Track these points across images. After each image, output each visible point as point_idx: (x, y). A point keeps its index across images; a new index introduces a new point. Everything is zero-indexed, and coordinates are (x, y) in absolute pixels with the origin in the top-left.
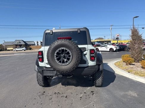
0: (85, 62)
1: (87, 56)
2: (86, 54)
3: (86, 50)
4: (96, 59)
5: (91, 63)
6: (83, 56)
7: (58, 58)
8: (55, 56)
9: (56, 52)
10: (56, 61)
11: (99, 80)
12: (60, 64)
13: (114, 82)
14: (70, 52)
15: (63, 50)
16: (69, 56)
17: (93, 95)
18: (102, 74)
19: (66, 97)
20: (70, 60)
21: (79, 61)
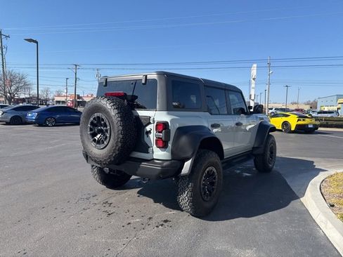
0: (146, 148)
1: (151, 136)
2: (150, 132)
3: (150, 123)
4: (170, 145)
5: (159, 154)
6: (145, 136)
7: (92, 132)
8: (89, 129)
9: (90, 121)
10: (90, 137)
11: (184, 199)
12: (93, 144)
13: (250, 219)
14: (107, 123)
15: (98, 117)
16: (107, 131)
17: (157, 227)
18: (190, 186)
19: (109, 214)
20: (108, 140)
21: (120, 145)
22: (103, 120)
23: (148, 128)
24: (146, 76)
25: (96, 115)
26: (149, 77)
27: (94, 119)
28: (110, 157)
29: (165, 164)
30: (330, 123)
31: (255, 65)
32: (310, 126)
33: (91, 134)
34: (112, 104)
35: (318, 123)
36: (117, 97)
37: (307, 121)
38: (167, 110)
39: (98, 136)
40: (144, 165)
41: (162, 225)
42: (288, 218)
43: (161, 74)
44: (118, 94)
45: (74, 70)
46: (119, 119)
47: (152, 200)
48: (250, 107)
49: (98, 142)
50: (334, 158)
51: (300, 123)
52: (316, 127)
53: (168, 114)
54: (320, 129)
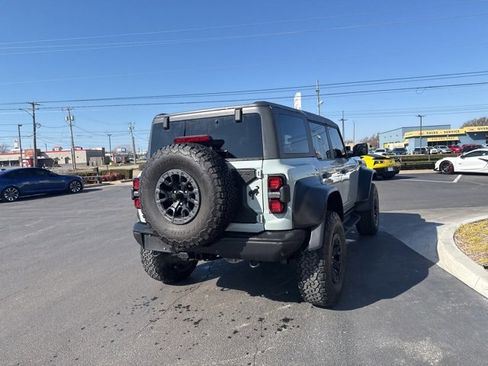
0: (252, 216)
1: (259, 197)
2: (256, 191)
3: (255, 178)
4: (290, 208)
5: (273, 222)
6: (249, 198)
7: (164, 200)
8: (158, 196)
9: (159, 184)
10: (160, 208)
11: (313, 284)
12: (168, 218)
13: (394, 299)
14: (194, 184)
15: (176, 177)
16: (193, 196)
17: (279, 330)
18: (321, 264)
19: (196, 323)
20: (195, 209)
21: (219, 214)
22: (184, 179)
23: (253, 186)
24: (241, 109)
25: (171, 172)
26: (245, 110)
27: (168, 179)
28: (202, 235)
29: (287, 236)
30: (408, 163)
31: (299, 94)
32: (390, 169)
33: (161, 203)
34: (200, 154)
35: (398, 164)
36: (198, 142)
37: (386, 163)
38: (278, 157)
39: (175, 205)
40: (252, 241)
41: (285, 327)
42: (441, 292)
43: (263, 105)
44: (199, 138)
45: (31, 112)
46: (215, 176)
47: (246, 294)
48: (348, 148)
49: (178, 214)
50: (439, 207)
51: (379, 166)
52: (397, 170)
53: (282, 163)
54: (401, 172)
